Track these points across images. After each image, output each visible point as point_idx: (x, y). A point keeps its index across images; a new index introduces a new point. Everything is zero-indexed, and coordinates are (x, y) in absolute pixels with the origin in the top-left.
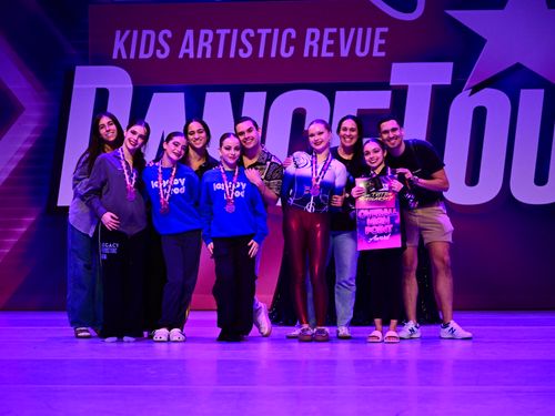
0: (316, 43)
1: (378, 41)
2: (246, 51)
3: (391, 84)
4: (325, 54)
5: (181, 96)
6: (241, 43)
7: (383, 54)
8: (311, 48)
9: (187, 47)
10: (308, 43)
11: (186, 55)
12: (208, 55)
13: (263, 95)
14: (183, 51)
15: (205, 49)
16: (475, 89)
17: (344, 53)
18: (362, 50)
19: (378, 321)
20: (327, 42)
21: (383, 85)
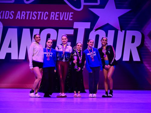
0: (54, 16)
1: (71, 16)
2: (34, 18)
3: (74, 28)
4: (56, 19)
5: (16, 29)
6: (33, 16)
7: (72, 20)
8: (52, 17)
9: (18, 16)
10: (51, 16)
11: (18, 18)
12: (24, 18)
13: (39, 30)
14: (17, 17)
15: (23, 17)
16: (96, 30)
17: (61, 19)
18: (66, 18)
19: (75, 92)
20: (57, 16)
21: (71, 28)
